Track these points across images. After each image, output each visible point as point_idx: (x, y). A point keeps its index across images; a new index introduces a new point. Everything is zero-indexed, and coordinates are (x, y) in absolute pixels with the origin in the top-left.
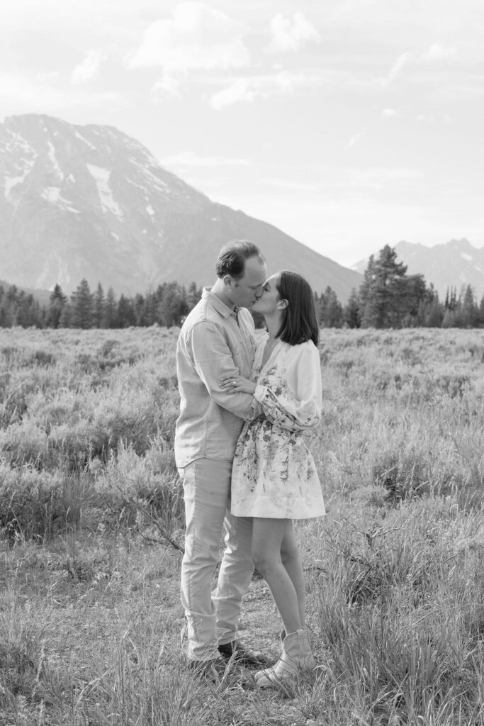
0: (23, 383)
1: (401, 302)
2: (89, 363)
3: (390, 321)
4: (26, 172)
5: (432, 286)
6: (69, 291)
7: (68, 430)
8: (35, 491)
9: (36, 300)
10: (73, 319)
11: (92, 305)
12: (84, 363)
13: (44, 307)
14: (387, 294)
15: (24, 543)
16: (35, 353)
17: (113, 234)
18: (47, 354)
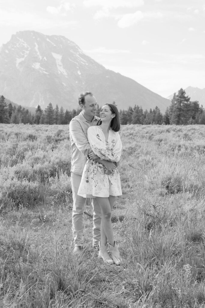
0: (23, 147)
1: (187, 113)
2: (51, 139)
3: (182, 122)
4: (26, 56)
5: (202, 106)
6: (44, 108)
7: (41, 166)
8: (27, 189)
9: (29, 112)
10: (46, 120)
11: (54, 114)
12: (49, 139)
13: (33, 115)
14: (181, 110)
15: (23, 208)
16: (28, 135)
17: (63, 83)
18: (34, 136)
